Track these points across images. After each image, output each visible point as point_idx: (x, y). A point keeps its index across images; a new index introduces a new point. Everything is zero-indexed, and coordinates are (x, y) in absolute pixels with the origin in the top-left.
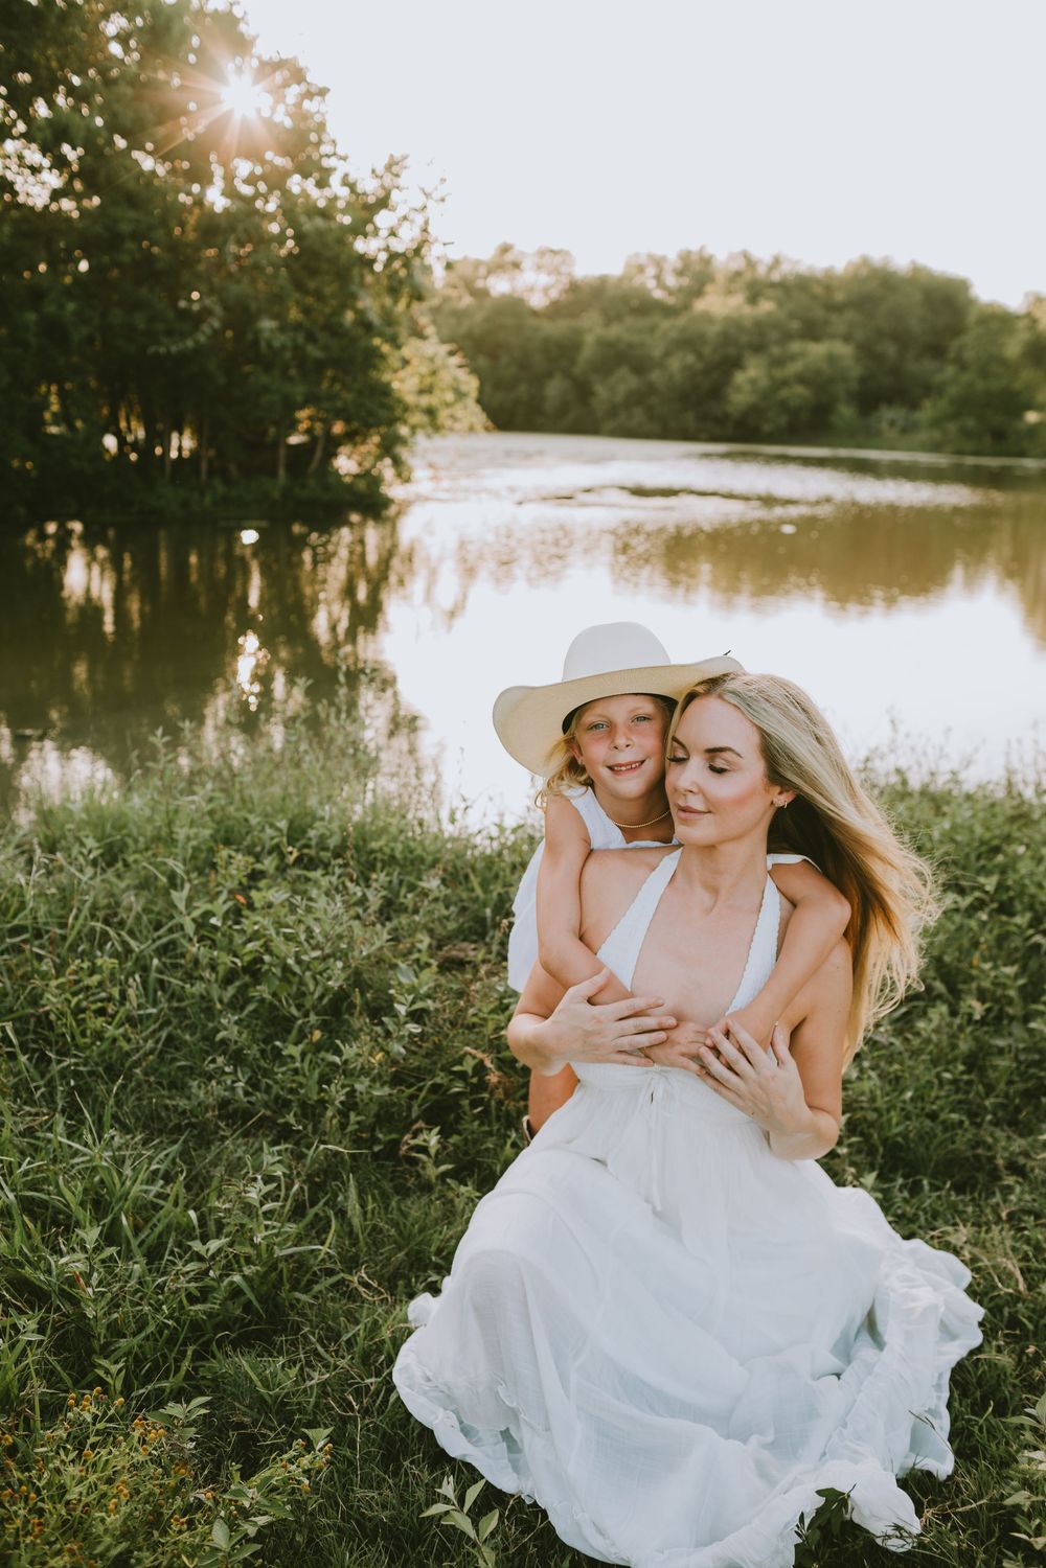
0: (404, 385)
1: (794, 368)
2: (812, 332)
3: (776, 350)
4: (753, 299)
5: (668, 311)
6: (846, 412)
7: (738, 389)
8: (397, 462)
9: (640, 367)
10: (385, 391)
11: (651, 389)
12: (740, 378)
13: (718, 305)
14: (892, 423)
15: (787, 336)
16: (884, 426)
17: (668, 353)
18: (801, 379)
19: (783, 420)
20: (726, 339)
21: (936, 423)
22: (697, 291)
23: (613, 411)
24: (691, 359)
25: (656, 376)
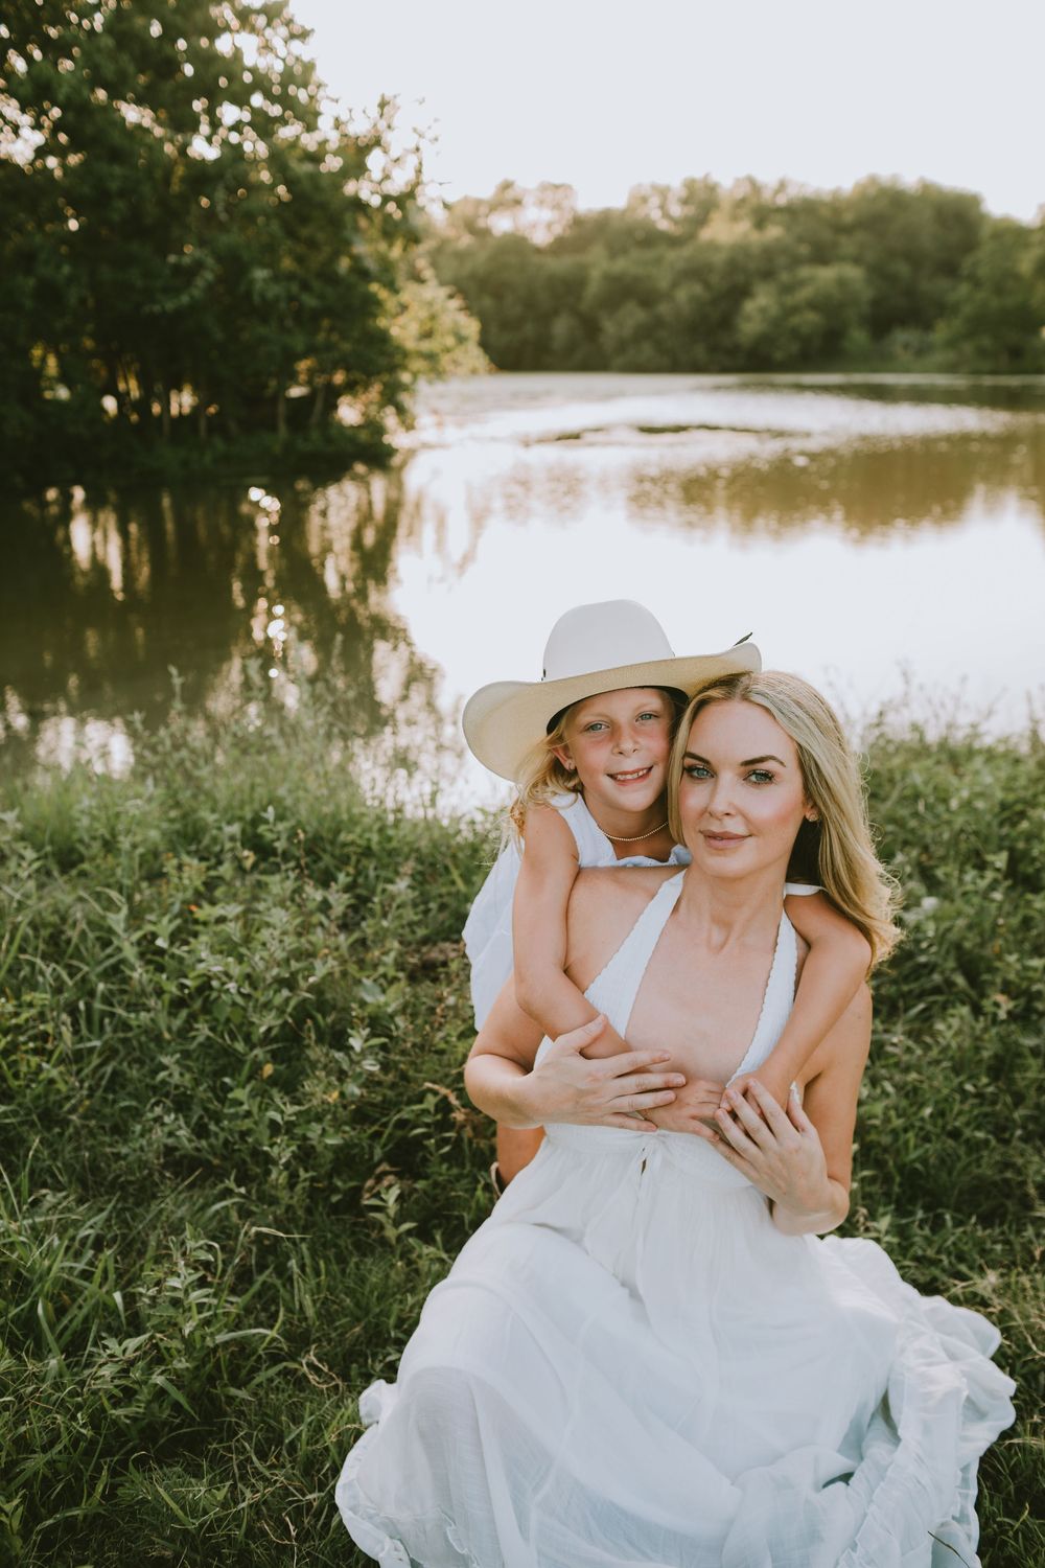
0: (403, 330)
1: (804, 294)
2: (821, 256)
3: (785, 277)
4: (760, 225)
5: (673, 241)
6: (858, 337)
7: (749, 319)
8: (401, 410)
9: (647, 299)
10: (383, 338)
11: (659, 322)
12: (750, 306)
13: (724, 232)
14: (906, 346)
15: (796, 261)
16: (898, 349)
17: (675, 285)
18: (812, 305)
19: (795, 348)
20: (733, 266)
21: (951, 343)
22: (701, 220)
23: (622, 346)
24: (697, 289)
25: (663, 309)
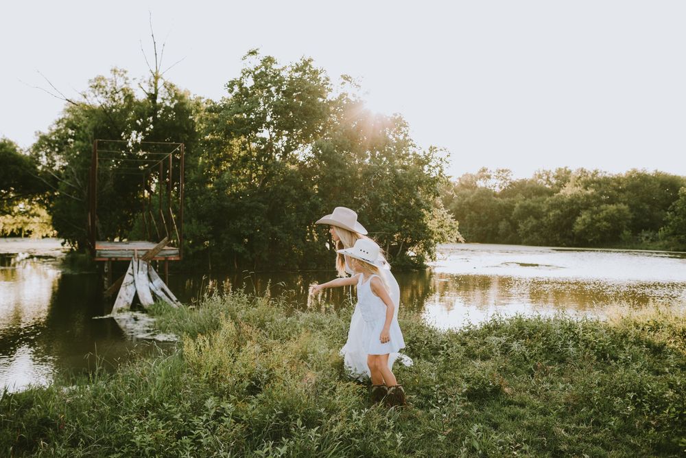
0: (432, 225)
1: (603, 214)
2: (612, 201)
3: (595, 208)
4: (586, 188)
5: (550, 193)
6: (627, 233)
7: (578, 224)
8: (430, 253)
9: (538, 216)
10: (424, 227)
11: (542, 224)
12: (579, 219)
13: (569, 191)
14: (647, 238)
15: (601, 202)
16: (643, 239)
17: (548, 211)
18: (605, 219)
19: (598, 236)
20: (572, 202)
21: (665, 238)
22: (560, 186)
23: (527, 234)
24: (558, 211)
25: (544, 220)
